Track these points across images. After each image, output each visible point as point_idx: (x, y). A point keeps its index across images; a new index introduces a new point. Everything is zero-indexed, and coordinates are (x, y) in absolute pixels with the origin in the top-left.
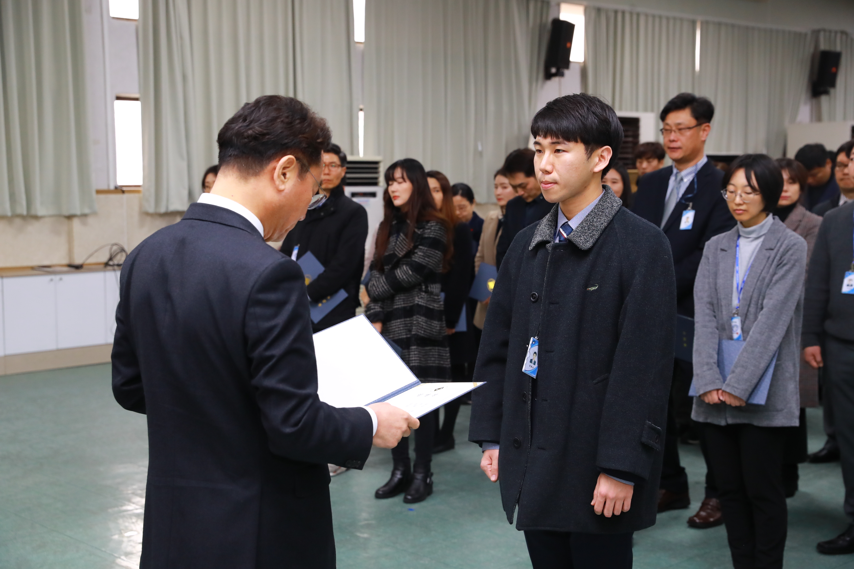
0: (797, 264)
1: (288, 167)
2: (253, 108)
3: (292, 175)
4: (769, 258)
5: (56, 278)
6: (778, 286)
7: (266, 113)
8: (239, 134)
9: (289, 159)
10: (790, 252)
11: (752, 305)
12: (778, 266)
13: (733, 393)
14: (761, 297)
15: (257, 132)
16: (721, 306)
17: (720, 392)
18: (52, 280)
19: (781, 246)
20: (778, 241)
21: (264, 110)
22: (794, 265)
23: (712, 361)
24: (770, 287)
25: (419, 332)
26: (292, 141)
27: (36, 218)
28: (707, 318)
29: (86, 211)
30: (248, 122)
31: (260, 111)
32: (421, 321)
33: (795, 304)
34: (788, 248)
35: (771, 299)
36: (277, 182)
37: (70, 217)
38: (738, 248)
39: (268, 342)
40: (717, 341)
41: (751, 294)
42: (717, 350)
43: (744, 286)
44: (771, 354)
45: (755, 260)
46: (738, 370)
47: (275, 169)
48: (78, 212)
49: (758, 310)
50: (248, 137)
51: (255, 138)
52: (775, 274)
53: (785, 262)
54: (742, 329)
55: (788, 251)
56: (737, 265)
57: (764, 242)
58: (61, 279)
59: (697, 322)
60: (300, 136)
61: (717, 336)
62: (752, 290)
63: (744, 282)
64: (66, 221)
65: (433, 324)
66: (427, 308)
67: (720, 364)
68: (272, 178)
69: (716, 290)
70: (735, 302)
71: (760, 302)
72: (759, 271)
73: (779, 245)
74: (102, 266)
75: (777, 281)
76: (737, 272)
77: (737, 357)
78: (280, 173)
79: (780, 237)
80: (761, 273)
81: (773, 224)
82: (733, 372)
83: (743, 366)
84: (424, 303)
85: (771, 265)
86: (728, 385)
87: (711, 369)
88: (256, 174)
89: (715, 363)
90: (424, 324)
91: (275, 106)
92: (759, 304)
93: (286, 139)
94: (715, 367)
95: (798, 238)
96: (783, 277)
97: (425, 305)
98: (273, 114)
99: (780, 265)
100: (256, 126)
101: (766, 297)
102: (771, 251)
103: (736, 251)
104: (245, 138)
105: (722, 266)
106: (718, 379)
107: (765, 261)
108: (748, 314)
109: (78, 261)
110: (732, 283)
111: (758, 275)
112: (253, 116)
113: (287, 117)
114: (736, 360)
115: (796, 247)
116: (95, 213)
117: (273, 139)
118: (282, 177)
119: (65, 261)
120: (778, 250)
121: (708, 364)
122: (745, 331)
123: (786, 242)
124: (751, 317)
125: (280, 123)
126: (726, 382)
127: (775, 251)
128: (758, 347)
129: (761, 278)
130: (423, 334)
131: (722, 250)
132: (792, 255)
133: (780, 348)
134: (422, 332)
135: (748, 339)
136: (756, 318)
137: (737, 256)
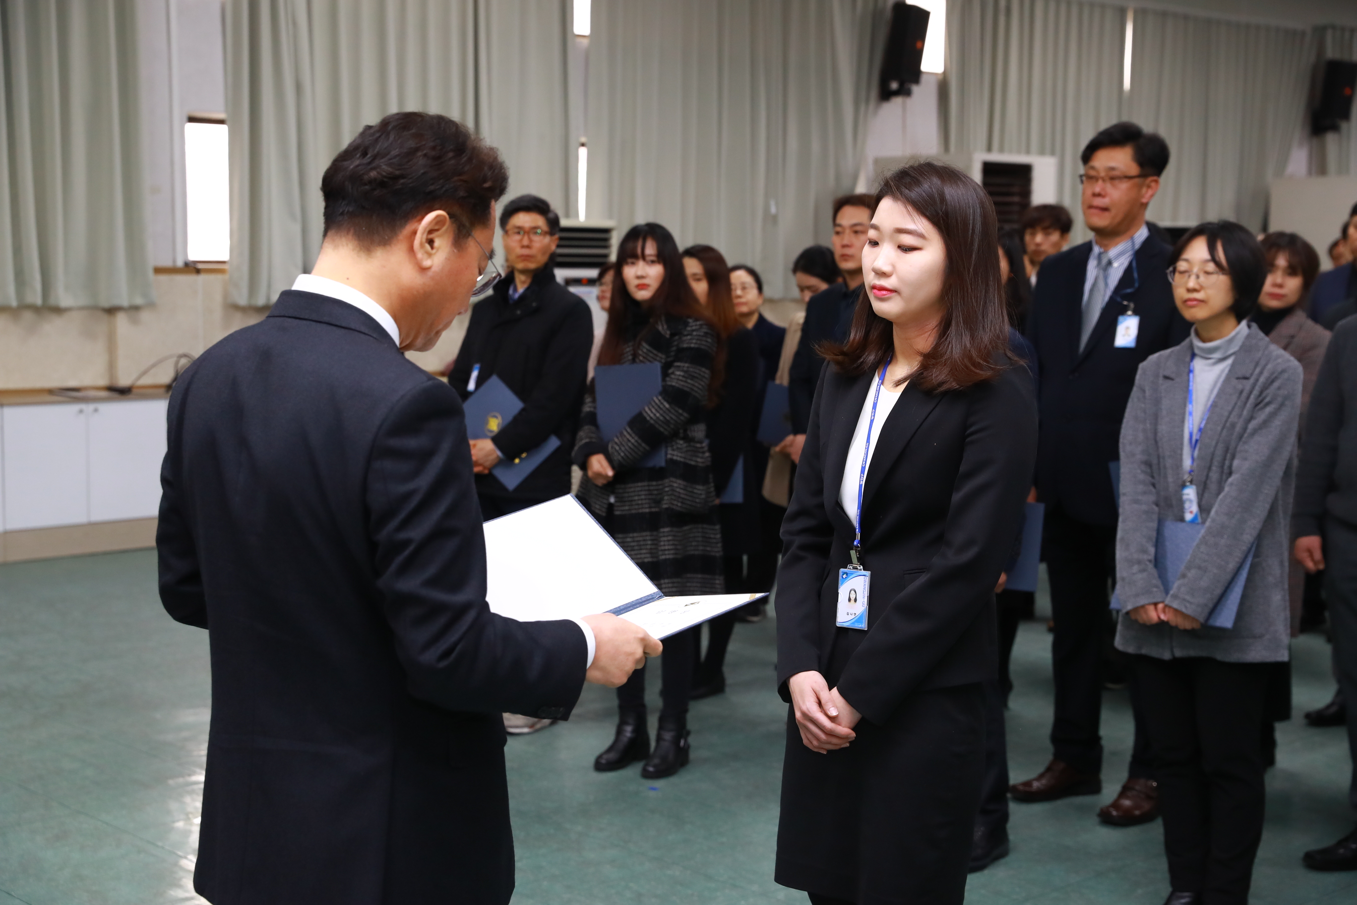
0: (1287, 403)
1: (437, 230)
2: (378, 135)
3: (443, 243)
4: (1241, 392)
5: (89, 408)
6: (1257, 438)
7: (399, 142)
8: (355, 178)
9: (438, 216)
10: (1276, 384)
11: (1214, 468)
12: (1257, 405)
13: (1184, 610)
14: (1229, 456)
15: (384, 174)
16: (1165, 467)
17: (1160, 606)
18: (81, 411)
19: (1261, 373)
20: (1257, 364)
21: (395, 137)
22: (1282, 405)
23: (1145, 557)
24: (1243, 439)
25: (673, 504)
26: (442, 187)
27: (58, 310)
28: (1141, 488)
29: (139, 301)
30: (370, 157)
31: (389, 138)
32: (677, 487)
33: (1284, 467)
34: (1273, 377)
35: (1245, 459)
36: (420, 255)
37: (112, 311)
38: (1191, 375)
39: (402, 515)
40: (1155, 525)
41: (1212, 449)
42: (1154, 540)
43: (1200, 437)
44: (1245, 548)
45: (1218, 395)
46: (1192, 573)
47: (415, 233)
48: (125, 303)
49: (1224, 477)
50: (370, 182)
51: (381, 183)
52: (1251, 418)
53: (1267, 400)
54: (1200, 506)
55: (1273, 381)
56: (1191, 402)
57: (1233, 366)
58: (96, 410)
59: (1124, 494)
60: (456, 178)
61: (1155, 517)
62: (1214, 443)
63: (1200, 430)
64: (105, 317)
65: (695, 491)
66: (686, 465)
67: (1158, 562)
68: (411, 249)
69: (1156, 442)
70: (1187, 463)
71: (1227, 463)
72: (1226, 414)
73: (1258, 370)
74: (162, 391)
75: (1255, 431)
76: (1191, 414)
77: (1191, 552)
78: (424, 240)
79: (1260, 359)
80: (1228, 417)
81: (1248, 337)
82: (1184, 576)
83: (1199, 568)
84: (681, 457)
85: (1245, 403)
86: (1175, 597)
87: (1143, 570)
88: (385, 242)
89: (1150, 561)
90: (682, 491)
91: (413, 131)
92: (1226, 467)
93: (432, 184)
94: (1151, 566)
95: (1289, 361)
96: (1265, 423)
97: (682, 460)
98: (411, 144)
99: (1259, 404)
100: (381, 164)
101: (1238, 456)
102: (1245, 381)
103: (1188, 381)
104: (366, 184)
105: (1165, 403)
106: (1157, 587)
107: (1234, 398)
108: (1208, 482)
109: (124, 381)
110: (1182, 431)
111: (1224, 419)
112: (378, 147)
113: (434, 148)
114: (1189, 557)
115: (1286, 375)
116: (151, 305)
117: (411, 185)
118: (428, 247)
119: (103, 382)
120: (1257, 380)
121: (1139, 562)
122: (1204, 509)
123: (1269, 366)
124: (1213, 487)
125: (421, 158)
126: (1171, 592)
127: (1252, 380)
128: (1225, 536)
129: (1228, 424)
130: (681, 507)
131: (1166, 378)
132: (1279, 388)
133: (1259, 538)
134: (679, 504)
135: (1208, 524)
136: (1220, 489)
137: (1191, 388)
